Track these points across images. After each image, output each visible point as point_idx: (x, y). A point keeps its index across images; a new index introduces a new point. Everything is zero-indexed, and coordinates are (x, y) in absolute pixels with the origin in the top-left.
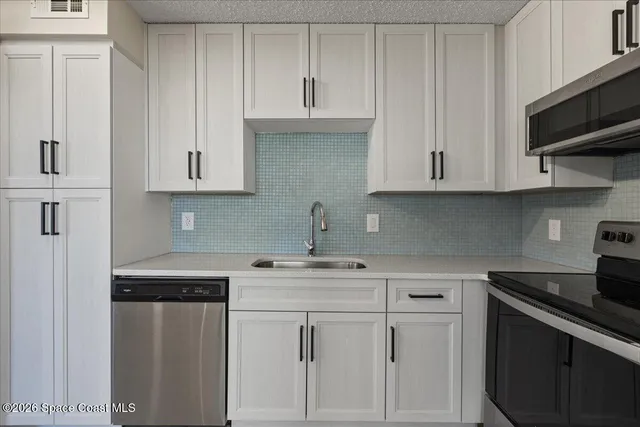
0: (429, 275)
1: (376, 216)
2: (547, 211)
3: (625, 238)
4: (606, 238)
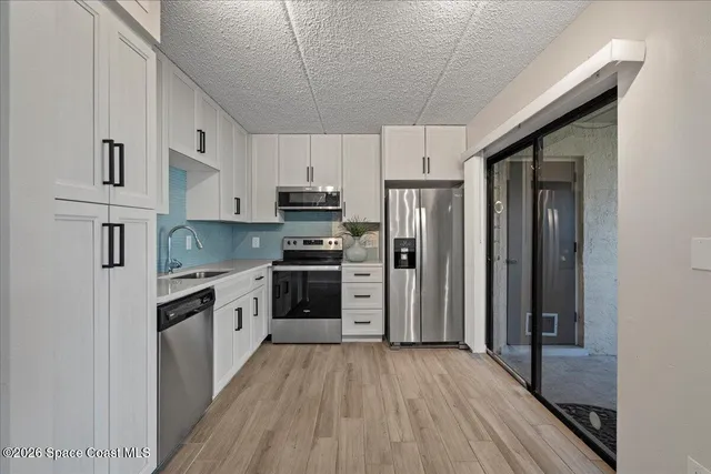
3: (295, 243)
4: (289, 243)
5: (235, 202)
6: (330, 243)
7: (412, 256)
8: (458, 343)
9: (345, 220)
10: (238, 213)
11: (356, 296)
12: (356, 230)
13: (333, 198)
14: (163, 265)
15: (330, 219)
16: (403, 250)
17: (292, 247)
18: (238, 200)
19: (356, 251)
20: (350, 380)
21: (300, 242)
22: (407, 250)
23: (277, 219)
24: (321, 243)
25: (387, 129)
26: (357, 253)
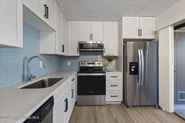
2: (67, 60)
3: (84, 64)
4: (82, 64)
5: (62, 47)
6: (98, 64)
7: (137, 69)
8: (155, 105)
9: (105, 55)
10: (63, 51)
11: (112, 86)
12: (110, 59)
13: (101, 46)
14: (26, 77)
15: (97, 55)
16: (133, 67)
17: (83, 65)
18: (63, 46)
21: (86, 63)
22: (134, 67)
23: (78, 55)
24: (94, 64)
25: (124, 18)
26: (111, 68)
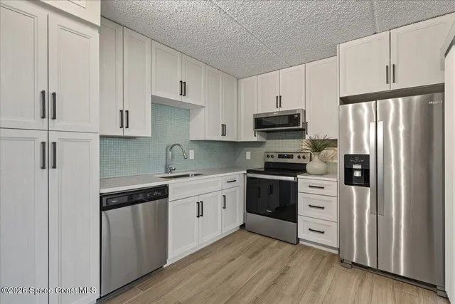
0: (225, 174)
1: (193, 151)
2: (245, 149)
3: (272, 157)
4: (268, 156)
5: (221, 127)
6: (299, 157)
7: (366, 172)
9: (308, 137)
10: (224, 135)
11: (310, 206)
12: (318, 146)
13: (295, 120)
16: (355, 167)
17: (271, 160)
18: (224, 126)
19: (315, 165)
20: (275, 283)
21: (276, 156)
22: (360, 167)
23: (256, 139)
24: (291, 157)
26: (315, 167)
